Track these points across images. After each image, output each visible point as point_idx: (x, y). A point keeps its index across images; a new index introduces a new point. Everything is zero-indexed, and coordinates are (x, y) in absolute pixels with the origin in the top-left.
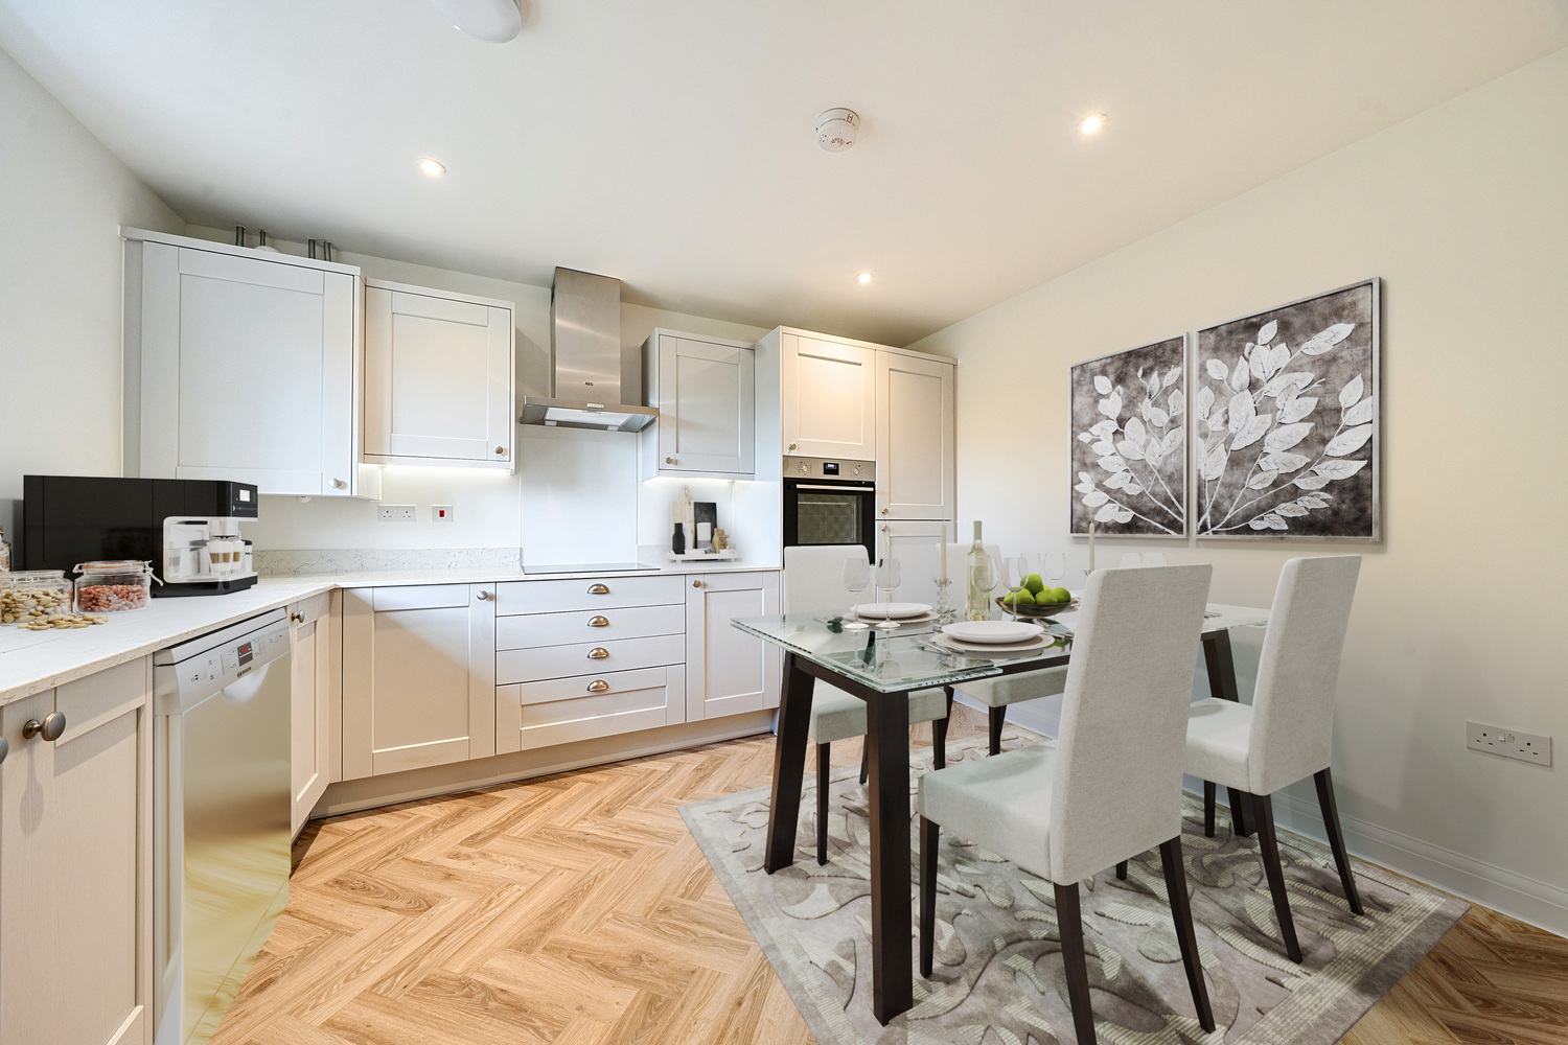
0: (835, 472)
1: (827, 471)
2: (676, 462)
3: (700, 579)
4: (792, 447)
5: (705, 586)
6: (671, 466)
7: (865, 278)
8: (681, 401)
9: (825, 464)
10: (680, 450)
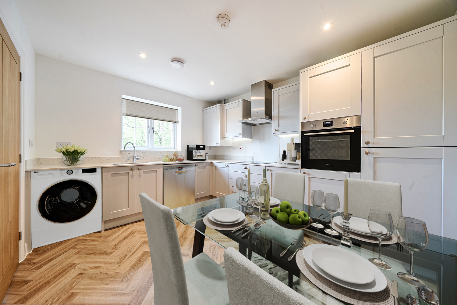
0: (331, 125)
1: (325, 125)
2: (278, 130)
3: (270, 168)
4: (305, 119)
5: (271, 170)
6: (277, 132)
7: (327, 27)
8: (280, 110)
9: (323, 122)
10: (280, 126)
